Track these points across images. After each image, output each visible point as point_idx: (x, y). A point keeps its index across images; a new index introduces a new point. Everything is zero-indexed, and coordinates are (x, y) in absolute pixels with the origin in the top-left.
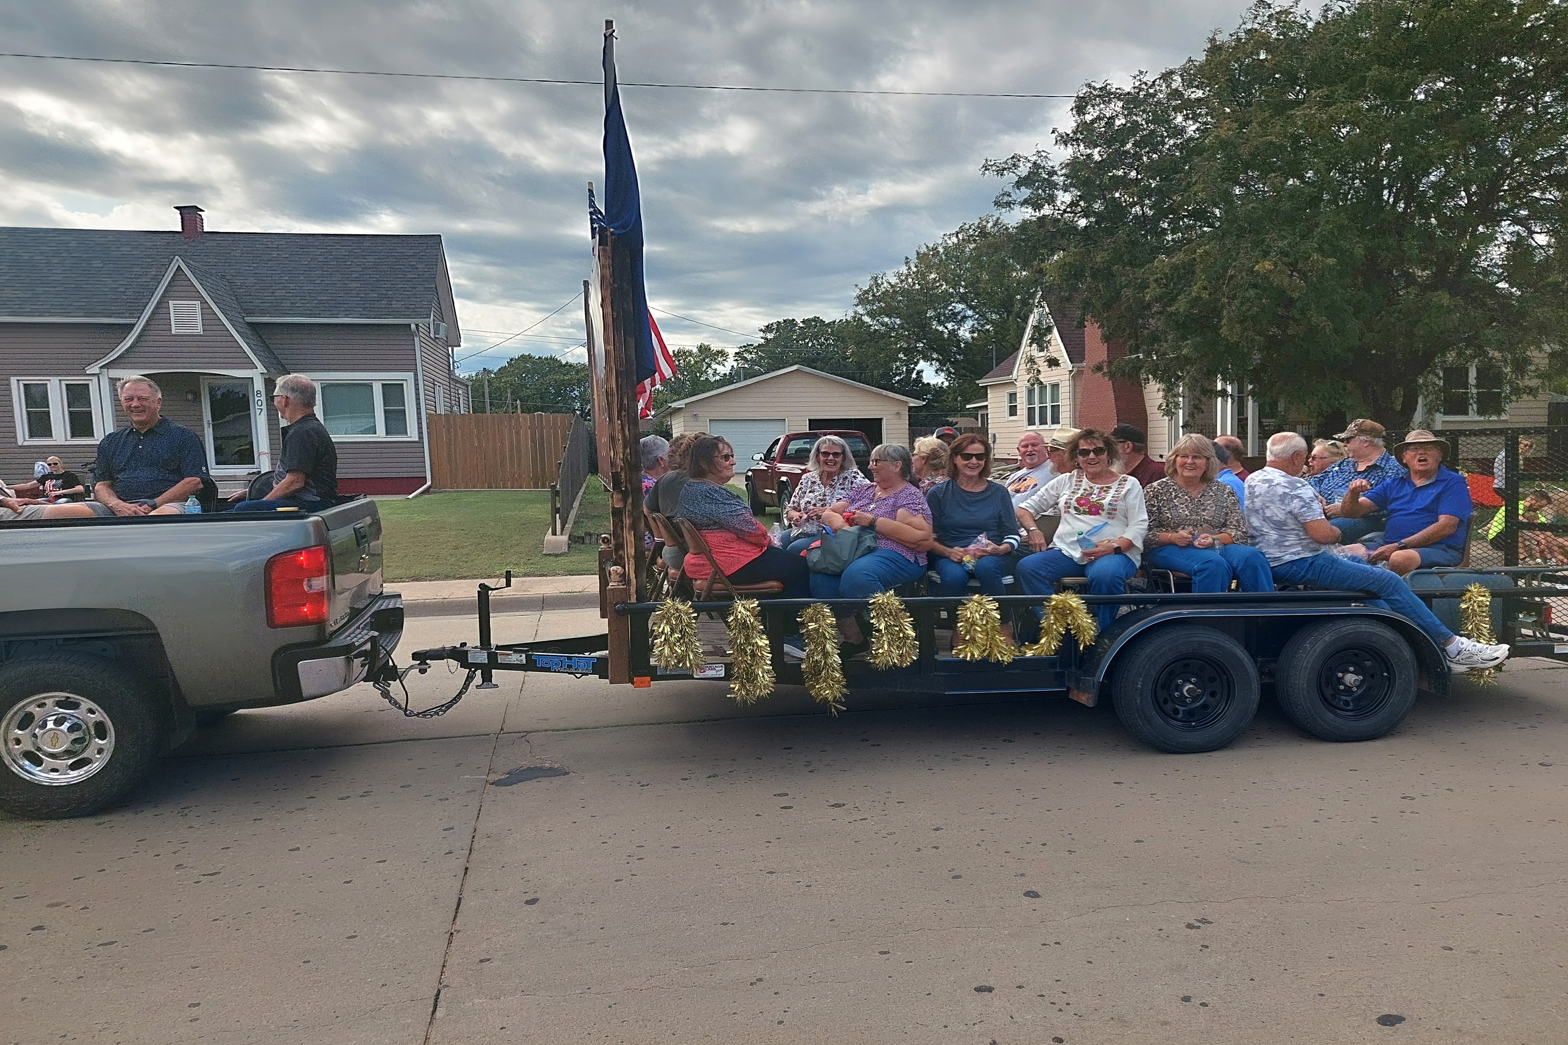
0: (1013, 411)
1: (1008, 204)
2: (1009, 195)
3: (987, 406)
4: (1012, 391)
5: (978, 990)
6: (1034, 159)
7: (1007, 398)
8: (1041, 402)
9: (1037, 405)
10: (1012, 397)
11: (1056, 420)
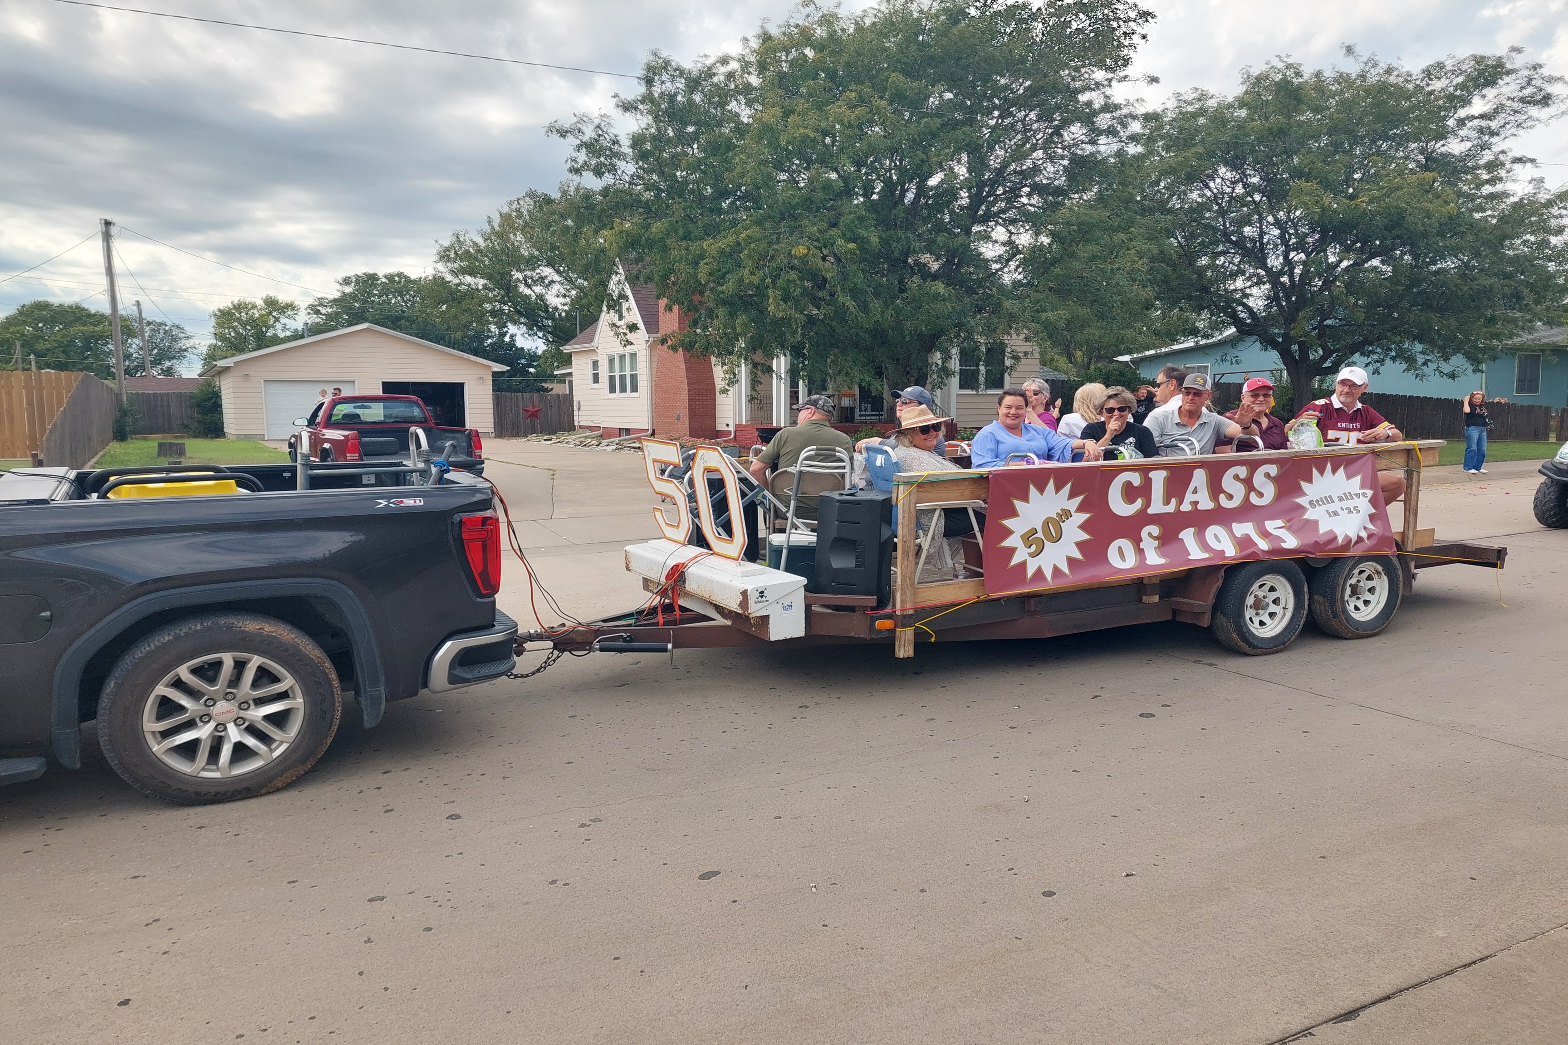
0: (596, 378)
1: (578, 171)
3: (572, 373)
4: (595, 358)
5: (370, 900)
6: (597, 123)
7: (590, 366)
8: (621, 371)
9: (617, 374)
10: (595, 364)
11: (634, 389)
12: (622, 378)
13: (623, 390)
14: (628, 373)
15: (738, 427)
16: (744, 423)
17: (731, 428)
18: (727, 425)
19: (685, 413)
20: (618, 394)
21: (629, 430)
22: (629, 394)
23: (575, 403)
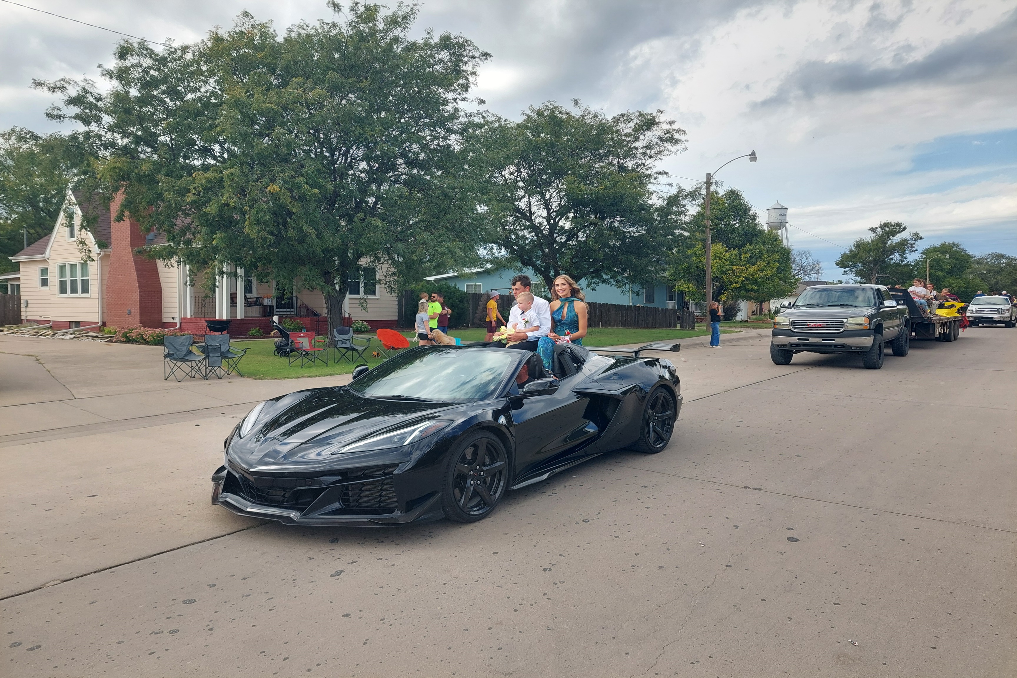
0: (45, 282)
1: (58, 117)
2: (59, 109)
3: (19, 278)
4: (44, 267)
6: (82, 84)
7: (38, 272)
8: (72, 277)
9: (68, 279)
10: (44, 271)
11: (85, 290)
12: (74, 283)
13: (74, 291)
14: (79, 278)
15: (183, 321)
16: (189, 317)
17: (177, 321)
18: (173, 318)
19: (136, 310)
20: (68, 295)
21: (79, 322)
22: (79, 294)
23: (22, 302)
